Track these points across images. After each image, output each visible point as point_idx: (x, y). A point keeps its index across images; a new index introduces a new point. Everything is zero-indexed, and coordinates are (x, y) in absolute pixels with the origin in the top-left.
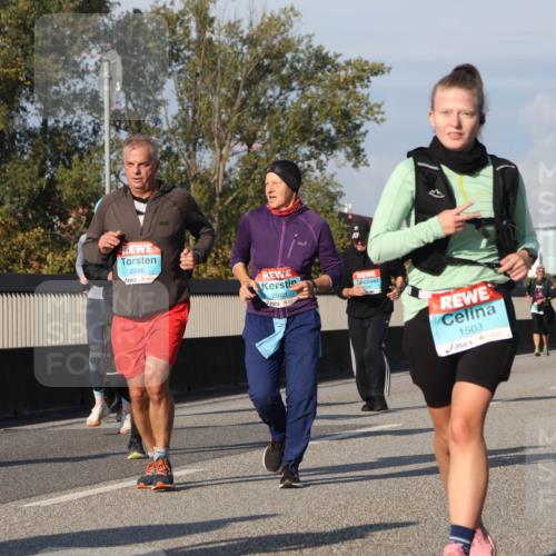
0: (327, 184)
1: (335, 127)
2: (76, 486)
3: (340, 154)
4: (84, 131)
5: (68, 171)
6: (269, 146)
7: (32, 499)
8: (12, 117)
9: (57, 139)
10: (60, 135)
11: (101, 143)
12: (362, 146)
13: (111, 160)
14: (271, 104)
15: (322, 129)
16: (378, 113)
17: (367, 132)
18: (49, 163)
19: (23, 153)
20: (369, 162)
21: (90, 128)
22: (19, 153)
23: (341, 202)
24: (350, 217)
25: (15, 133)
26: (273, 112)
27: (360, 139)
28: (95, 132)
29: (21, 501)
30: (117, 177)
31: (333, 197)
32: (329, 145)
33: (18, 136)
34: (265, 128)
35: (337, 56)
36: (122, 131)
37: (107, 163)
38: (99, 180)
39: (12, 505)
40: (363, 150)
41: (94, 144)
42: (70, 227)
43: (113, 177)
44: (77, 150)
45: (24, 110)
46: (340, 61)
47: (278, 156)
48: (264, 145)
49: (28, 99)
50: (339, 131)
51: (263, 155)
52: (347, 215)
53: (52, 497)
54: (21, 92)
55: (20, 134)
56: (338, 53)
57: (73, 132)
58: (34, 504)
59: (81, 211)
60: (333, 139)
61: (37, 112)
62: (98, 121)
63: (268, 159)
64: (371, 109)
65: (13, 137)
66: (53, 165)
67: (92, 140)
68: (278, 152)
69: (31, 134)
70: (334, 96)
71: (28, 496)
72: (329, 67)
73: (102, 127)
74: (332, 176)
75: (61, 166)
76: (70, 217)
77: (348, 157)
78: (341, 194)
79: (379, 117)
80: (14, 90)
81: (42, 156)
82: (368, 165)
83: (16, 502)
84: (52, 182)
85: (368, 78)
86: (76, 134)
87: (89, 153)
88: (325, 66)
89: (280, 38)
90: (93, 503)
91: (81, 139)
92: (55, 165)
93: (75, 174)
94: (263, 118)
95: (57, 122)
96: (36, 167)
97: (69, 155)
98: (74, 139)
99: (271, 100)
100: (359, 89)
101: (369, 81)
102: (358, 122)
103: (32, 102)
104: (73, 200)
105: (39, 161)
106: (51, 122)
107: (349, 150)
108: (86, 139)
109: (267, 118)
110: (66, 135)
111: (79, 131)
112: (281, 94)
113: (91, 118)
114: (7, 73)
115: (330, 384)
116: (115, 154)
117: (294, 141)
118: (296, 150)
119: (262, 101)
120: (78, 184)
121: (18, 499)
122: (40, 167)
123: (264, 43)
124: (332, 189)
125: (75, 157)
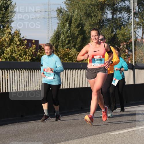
2: (126, 128)
4: (125, 19)
5: (120, 31)
7: (113, 132)
8: (103, 15)
9: (117, 22)
10: (117, 20)
11: (130, 22)
13: (134, 27)
18: (114, 29)
19: (106, 26)
21: (127, 18)
22: (105, 26)
25: (104, 20)
28: (128, 19)
29: (110, 132)
30: (135, 33)
33: (105, 21)
36: (137, 18)
37: (133, 28)
38: (130, 34)
39: (107, 133)
41: (128, 22)
42: (121, 49)
43: (134, 33)
44: (123, 25)
45: (106, 13)
49: (107, 9)
53: (119, 131)
54: (105, 7)
55: (105, 20)
57: (122, 19)
58: (114, 133)
59: (124, 43)
61: (111, 13)
62: (129, 16)
65: (103, 21)
66: (115, 30)
67: (127, 21)
69: (108, 20)
71: (111, 131)
73: (131, 17)
75: (118, 29)
76: (121, 45)
80: (103, 7)
81: (112, 27)
83: (108, 133)
84: (115, 35)
86: (123, 20)
87: (126, 25)
90: (131, 133)
91: (124, 21)
92: (116, 29)
93: (122, 32)
95: (117, 16)
96: (110, 30)
97: (120, 26)
98: (122, 21)
103: (109, 10)
104: (122, 40)
105: (111, 28)
106: (115, 16)
108: (126, 21)
110: (119, 20)
111: (124, 19)
113: (127, 15)
114: (101, 1)
116: (135, 25)
120: (123, 35)
121: (109, 132)
122: (111, 30)
125: (122, 27)
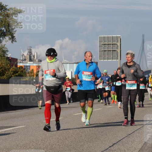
0: (3, 47)
1: (5, 29)
3: (7, 38)
12: (14, 35)
16: (20, 25)
17: (16, 31)
20: (16, 41)
23: (7, 53)
24: (10, 58)
27: (14, 33)
31: (4, 52)
32: (4, 35)
35: (6, 6)
40: (15, 37)
46: (8, 7)
50: (6, 31)
52: (9, 57)
56: (6, 5)
60: (5, 33)
64: (18, 24)
70: (6, 19)
72: (4, 9)
74: (5, 45)
77: (10, 39)
78: (7, 51)
79: (21, 26)
82: (16, 42)
85: (17, 14)
88: (2, 9)
100: (14, 17)
101: (17, 15)
102: (13, 28)
107: (10, 37)
115: (2, 113)
124: (4, 49)
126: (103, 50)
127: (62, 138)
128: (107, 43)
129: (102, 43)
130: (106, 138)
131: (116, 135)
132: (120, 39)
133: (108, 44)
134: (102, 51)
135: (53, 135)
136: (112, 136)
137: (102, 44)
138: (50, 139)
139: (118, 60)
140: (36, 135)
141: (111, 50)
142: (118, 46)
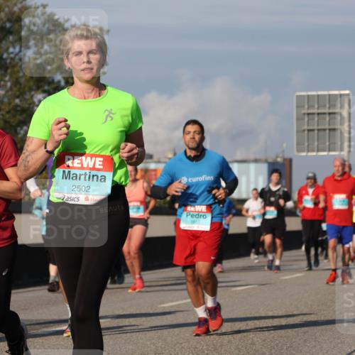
6: (10, 93)
14: (12, 59)
15: (53, 80)
26: (14, 67)
34: (7, 78)
47: (17, 101)
48: (7, 92)
51: (6, 100)
63: (10, 104)
68: (18, 97)
89: (19, 6)
94: (6, 70)
99: (12, 56)
109: (9, 71)
112: (20, 51)
117: (31, 89)
118: (32, 96)
119: (5, 56)
123: (7, 9)
126: (306, 127)
127: (205, 347)
128: (315, 111)
129: (303, 111)
130: (315, 346)
131: (339, 341)
132: (349, 101)
133: (318, 114)
134: (304, 130)
135: (183, 339)
136: (331, 342)
137: (304, 114)
138: (175, 350)
139: (342, 153)
140: (141, 341)
141: (327, 127)
142: (342, 118)
